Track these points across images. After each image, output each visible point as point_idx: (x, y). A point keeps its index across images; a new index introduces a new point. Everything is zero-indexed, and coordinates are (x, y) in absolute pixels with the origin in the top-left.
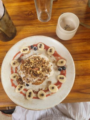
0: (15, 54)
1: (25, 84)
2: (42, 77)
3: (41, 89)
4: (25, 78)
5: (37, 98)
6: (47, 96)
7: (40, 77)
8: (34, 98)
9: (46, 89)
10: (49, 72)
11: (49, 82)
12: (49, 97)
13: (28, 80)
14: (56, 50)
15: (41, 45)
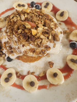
0: (4, 10)
1: (6, 58)
2: (39, 47)
3: (33, 73)
4: (7, 45)
5: (21, 87)
6: (40, 88)
7: (36, 46)
8: (15, 85)
9: (41, 75)
10: (55, 42)
11: (50, 62)
12: (43, 90)
13: (11, 48)
14: (70, 16)
15: (47, 4)
